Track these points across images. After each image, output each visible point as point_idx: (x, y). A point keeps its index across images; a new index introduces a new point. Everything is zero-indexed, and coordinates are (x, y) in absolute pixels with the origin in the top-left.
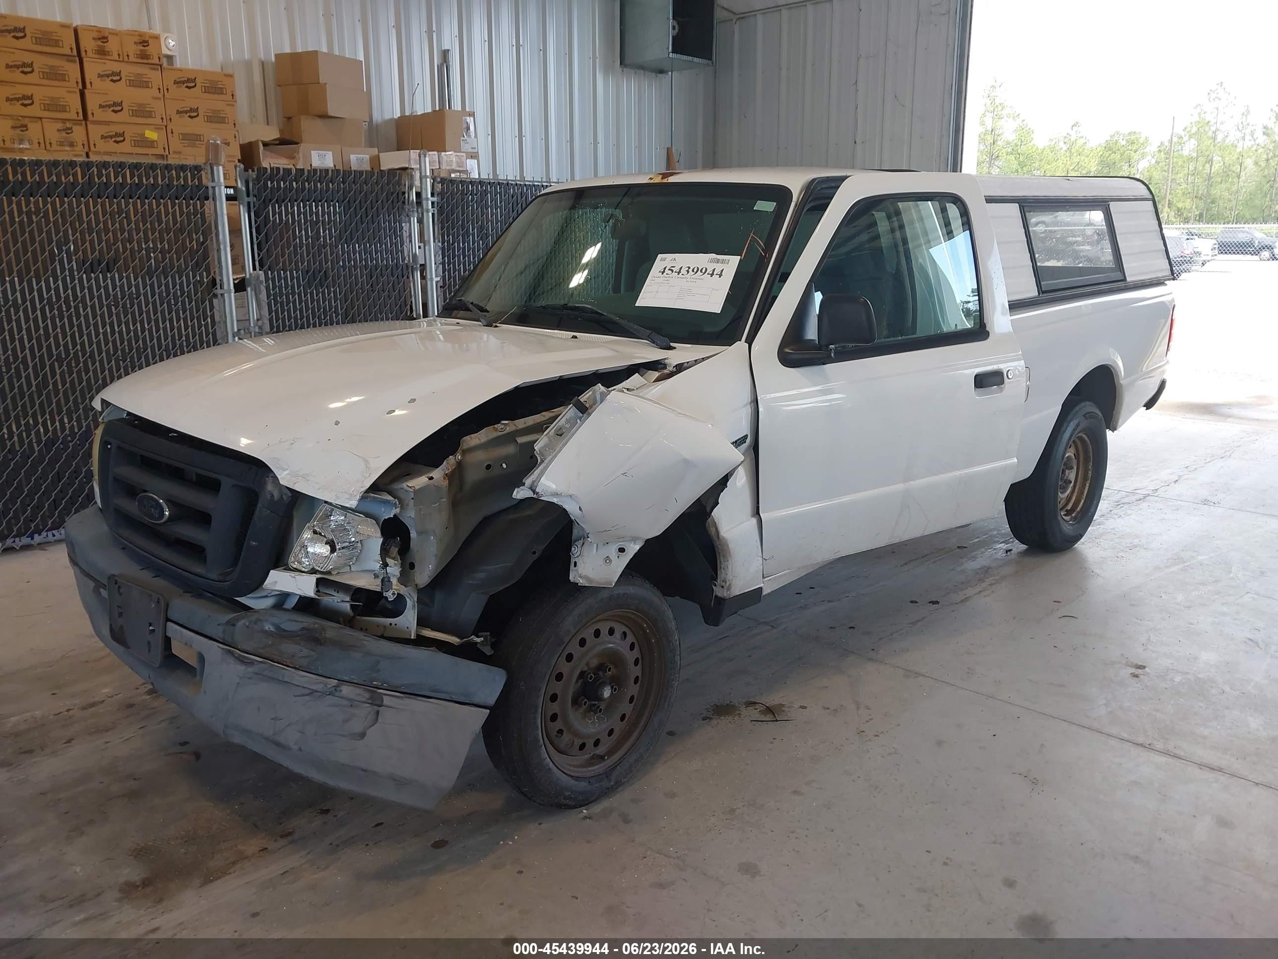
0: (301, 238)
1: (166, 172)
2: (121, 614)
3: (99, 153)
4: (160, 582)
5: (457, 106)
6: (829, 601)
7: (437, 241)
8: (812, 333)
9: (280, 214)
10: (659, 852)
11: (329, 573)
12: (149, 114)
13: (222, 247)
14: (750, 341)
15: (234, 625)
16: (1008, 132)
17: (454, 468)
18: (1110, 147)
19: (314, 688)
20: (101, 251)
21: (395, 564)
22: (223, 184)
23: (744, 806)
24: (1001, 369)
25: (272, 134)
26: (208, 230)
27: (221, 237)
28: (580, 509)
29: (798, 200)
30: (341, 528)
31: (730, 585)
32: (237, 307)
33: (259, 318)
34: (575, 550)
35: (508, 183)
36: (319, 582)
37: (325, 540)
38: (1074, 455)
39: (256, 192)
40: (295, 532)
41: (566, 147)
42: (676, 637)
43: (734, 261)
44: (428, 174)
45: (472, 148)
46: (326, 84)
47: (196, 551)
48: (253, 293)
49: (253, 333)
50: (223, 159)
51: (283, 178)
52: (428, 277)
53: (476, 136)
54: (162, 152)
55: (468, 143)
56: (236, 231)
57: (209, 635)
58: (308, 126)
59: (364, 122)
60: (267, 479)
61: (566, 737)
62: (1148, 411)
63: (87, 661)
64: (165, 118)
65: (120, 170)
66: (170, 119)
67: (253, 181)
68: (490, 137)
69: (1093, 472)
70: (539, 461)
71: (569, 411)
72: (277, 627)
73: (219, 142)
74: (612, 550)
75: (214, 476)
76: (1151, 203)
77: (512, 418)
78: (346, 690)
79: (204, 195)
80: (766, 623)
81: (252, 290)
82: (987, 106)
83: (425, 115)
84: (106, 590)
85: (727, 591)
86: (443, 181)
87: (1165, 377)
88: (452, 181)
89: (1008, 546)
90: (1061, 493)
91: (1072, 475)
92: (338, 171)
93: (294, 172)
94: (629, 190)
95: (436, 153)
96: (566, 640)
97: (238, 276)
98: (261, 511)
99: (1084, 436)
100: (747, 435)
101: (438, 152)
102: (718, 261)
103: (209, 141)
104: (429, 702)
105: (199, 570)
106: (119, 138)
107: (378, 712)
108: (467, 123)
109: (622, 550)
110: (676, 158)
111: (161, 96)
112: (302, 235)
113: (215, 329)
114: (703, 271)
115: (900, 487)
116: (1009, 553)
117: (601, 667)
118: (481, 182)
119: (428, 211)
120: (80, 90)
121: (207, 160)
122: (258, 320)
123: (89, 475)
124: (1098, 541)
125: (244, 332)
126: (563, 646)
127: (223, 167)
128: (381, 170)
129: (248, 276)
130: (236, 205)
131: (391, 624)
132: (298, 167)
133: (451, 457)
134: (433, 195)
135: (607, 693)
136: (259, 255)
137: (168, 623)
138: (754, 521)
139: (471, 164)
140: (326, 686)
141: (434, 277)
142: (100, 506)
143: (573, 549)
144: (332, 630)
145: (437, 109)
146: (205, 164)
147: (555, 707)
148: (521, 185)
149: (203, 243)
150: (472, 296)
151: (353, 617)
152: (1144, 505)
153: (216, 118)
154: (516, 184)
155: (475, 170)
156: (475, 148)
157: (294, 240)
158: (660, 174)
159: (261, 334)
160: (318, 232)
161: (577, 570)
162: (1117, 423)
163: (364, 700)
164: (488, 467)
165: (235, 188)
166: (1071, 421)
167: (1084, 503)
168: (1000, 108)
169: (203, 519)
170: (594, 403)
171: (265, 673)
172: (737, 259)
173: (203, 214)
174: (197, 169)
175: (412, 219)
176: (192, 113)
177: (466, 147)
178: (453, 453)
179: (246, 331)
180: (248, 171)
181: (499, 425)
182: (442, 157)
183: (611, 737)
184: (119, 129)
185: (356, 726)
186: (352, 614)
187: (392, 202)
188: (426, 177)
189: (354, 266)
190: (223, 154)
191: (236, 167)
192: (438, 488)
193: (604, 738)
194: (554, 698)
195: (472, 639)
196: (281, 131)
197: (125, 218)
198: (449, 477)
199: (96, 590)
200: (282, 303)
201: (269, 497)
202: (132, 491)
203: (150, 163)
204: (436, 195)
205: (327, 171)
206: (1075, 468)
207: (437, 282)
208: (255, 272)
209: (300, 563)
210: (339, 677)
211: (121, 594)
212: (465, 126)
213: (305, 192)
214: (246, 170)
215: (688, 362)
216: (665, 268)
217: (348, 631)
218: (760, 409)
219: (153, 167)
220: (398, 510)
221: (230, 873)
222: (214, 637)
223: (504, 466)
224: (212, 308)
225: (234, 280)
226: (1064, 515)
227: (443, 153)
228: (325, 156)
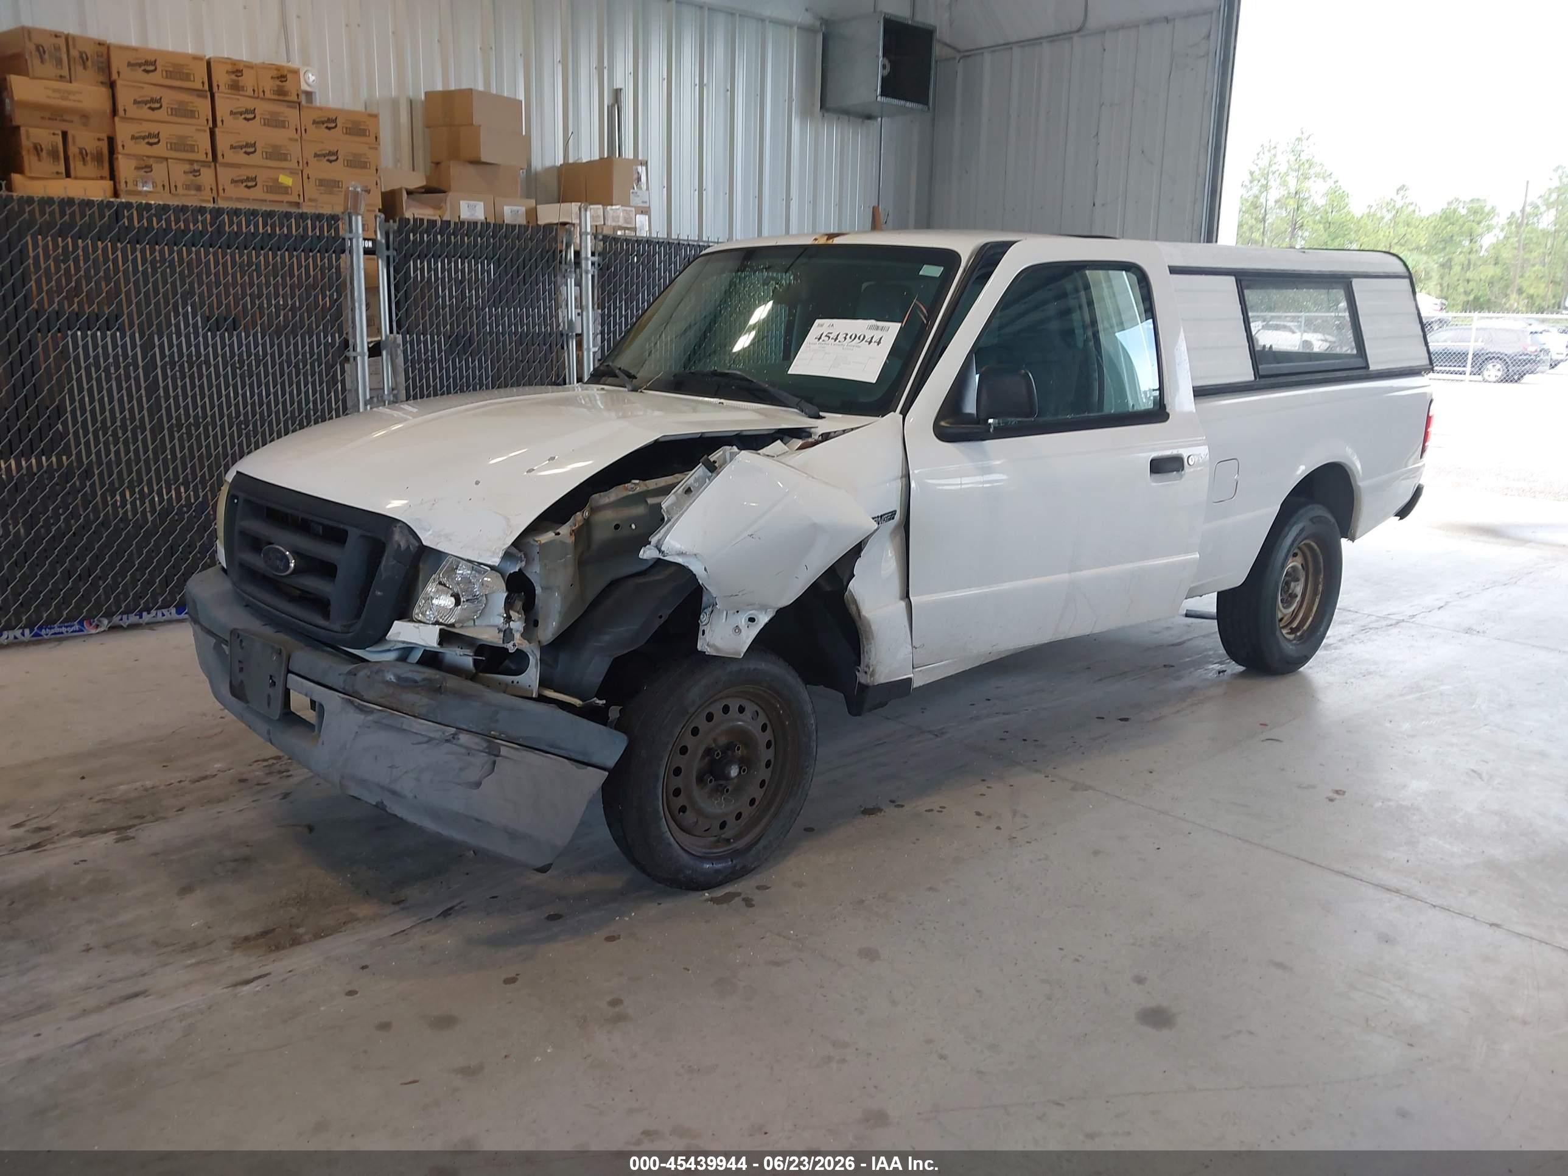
0: (444, 297)
1: (301, 221)
2: (241, 670)
3: (230, 199)
4: (282, 637)
5: (628, 153)
6: (1004, 714)
7: (596, 306)
8: (970, 406)
9: (422, 270)
10: (779, 935)
11: (452, 625)
12: (284, 157)
13: (357, 305)
14: (904, 412)
15: (355, 675)
16: (1317, 193)
17: (580, 524)
18: (1448, 217)
19: (432, 735)
20: (228, 305)
21: (519, 619)
22: (361, 235)
23: (874, 898)
24: (1181, 454)
25: (417, 181)
26: (341, 285)
27: (356, 294)
28: (705, 569)
29: (967, 265)
30: (466, 580)
31: (873, 671)
32: (370, 374)
33: (394, 386)
34: (704, 618)
35: (679, 244)
36: (442, 633)
37: (451, 592)
38: (1302, 565)
39: (396, 247)
40: (420, 583)
41: (753, 203)
42: (813, 722)
43: (895, 328)
44: (589, 230)
45: (643, 202)
46: (480, 126)
47: (321, 605)
48: (389, 357)
49: (387, 402)
50: (362, 208)
51: (427, 229)
52: (585, 346)
53: (648, 189)
54: (297, 200)
55: (638, 196)
56: (372, 290)
57: (330, 685)
58: (457, 172)
59: (522, 169)
60: (394, 529)
61: (689, 817)
62: (1401, 521)
63: (198, 738)
64: (301, 162)
65: (252, 218)
66: (307, 163)
67: (394, 233)
68: (665, 189)
69: (1323, 586)
70: (666, 519)
71: (700, 470)
72: (398, 678)
73: (359, 190)
74: (742, 620)
75: (342, 526)
76: (1407, 281)
77: (644, 479)
78: (464, 738)
79: (341, 248)
80: (929, 732)
81: (387, 354)
82: (1291, 163)
83: (590, 163)
84: (227, 646)
85: (871, 677)
86: (605, 238)
87: (1422, 482)
88: (616, 239)
89: (1223, 667)
90: (1284, 608)
91: (1298, 588)
92: (488, 224)
93: (439, 224)
94: (804, 251)
95: (601, 206)
96: (692, 710)
97: (374, 339)
98: (387, 563)
99: (1313, 544)
100: (895, 511)
101: (603, 205)
102: (877, 328)
103: (348, 188)
104: (546, 757)
105: (322, 622)
106: (250, 182)
107: (494, 763)
108: (638, 173)
109: (752, 620)
110: (882, 219)
111: (298, 137)
112: (447, 296)
113: (346, 396)
114: (861, 338)
115: (1065, 576)
116: (1221, 674)
117: (730, 747)
118: (648, 241)
119: (587, 272)
120: (210, 128)
121: (346, 208)
122: (393, 390)
123: (214, 536)
124: (1328, 665)
125: (377, 398)
126: (687, 718)
127: (362, 217)
128: (537, 224)
129: (384, 338)
130: (374, 259)
131: (513, 682)
132: (444, 219)
133: (578, 513)
134: (593, 254)
135: (734, 772)
136: (397, 315)
137: (290, 675)
138: (903, 604)
139: (641, 220)
140: (444, 733)
141: (591, 346)
142: (225, 567)
143: (702, 616)
144: (452, 682)
145: (606, 156)
146: (343, 213)
147: (678, 782)
148: (694, 245)
149: (336, 300)
150: (623, 362)
151: (476, 674)
152: (1394, 631)
153: (358, 163)
154: (689, 245)
155: (643, 227)
156: (646, 202)
157: (437, 298)
158: (827, 235)
159: (396, 401)
160: (463, 292)
161: (705, 639)
162: (1355, 532)
163: (481, 748)
164: (617, 527)
165: (374, 241)
166: (1293, 526)
167: (1312, 621)
168: (1307, 166)
169: (328, 570)
170: (724, 463)
171: (384, 721)
172: (897, 326)
173: (338, 268)
174: (335, 218)
175: (569, 280)
176: (331, 156)
177: (636, 201)
178: (581, 509)
179: (380, 398)
180: (389, 221)
181: (629, 484)
182: (608, 212)
183: (740, 821)
184: (251, 173)
185: (473, 775)
186: (474, 671)
187: (548, 261)
188: (587, 234)
189: (502, 333)
190: (363, 202)
191: (376, 217)
192: (563, 543)
193: (731, 821)
194: (677, 771)
195: (594, 701)
196: (428, 178)
197: (255, 270)
198: (576, 533)
199: (217, 648)
200: (420, 370)
201: (396, 546)
202: (256, 544)
203: (285, 211)
204: (597, 254)
205: (475, 223)
206: (1303, 580)
207: (594, 353)
208: (392, 335)
209: (424, 614)
210: (458, 725)
211: (242, 648)
212: (636, 176)
213: (451, 246)
214: (387, 220)
215: (835, 432)
216: (822, 335)
217: (470, 683)
218: (913, 485)
219: (287, 215)
220: (524, 563)
221: (341, 932)
222: (334, 687)
223: (633, 526)
224: (343, 372)
225: (368, 343)
226: (1288, 633)
227: (609, 207)
228: (475, 207)
